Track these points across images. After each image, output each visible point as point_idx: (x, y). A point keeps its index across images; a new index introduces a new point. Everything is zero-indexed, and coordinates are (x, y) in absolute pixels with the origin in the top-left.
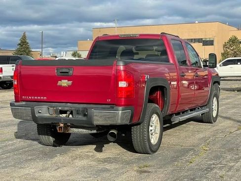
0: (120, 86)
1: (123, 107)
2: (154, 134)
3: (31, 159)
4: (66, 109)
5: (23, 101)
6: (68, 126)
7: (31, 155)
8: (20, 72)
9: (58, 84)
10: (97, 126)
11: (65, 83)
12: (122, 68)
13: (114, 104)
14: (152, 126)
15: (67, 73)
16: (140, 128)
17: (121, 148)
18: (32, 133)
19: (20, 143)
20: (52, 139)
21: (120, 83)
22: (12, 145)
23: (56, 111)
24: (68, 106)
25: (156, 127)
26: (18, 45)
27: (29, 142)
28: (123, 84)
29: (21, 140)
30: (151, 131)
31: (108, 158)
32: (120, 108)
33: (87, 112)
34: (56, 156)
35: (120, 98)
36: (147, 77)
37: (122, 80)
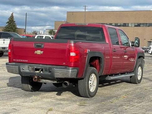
0: (71, 55)
1: (72, 68)
2: (92, 86)
3: (17, 97)
4: (39, 68)
5: (14, 62)
6: (40, 78)
7: (17, 95)
8: (13, 45)
9: (35, 53)
10: (57, 78)
11: (39, 52)
12: (72, 45)
13: (67, 66)
14: (91, 81)
15: (41, 46)
16: (83, 81)
17: (73, 94)
18: (18, 84)
19: (10, 89)
20: (30, 87)
21: (71, 53)
22: (5, 90)
23: (33, 69)
24: (40, 66)
25: (93, 82)
26: (7, 23)
27: (16, 89)
28: (73, 54)
29: (10, 87)
30: (90, 83)
31: (63, 99)
32: (71, 68)
33: (51, 70)
34: (32, 96)
35: (71, 62)
36: (88, 51)
37: (72, 52)
